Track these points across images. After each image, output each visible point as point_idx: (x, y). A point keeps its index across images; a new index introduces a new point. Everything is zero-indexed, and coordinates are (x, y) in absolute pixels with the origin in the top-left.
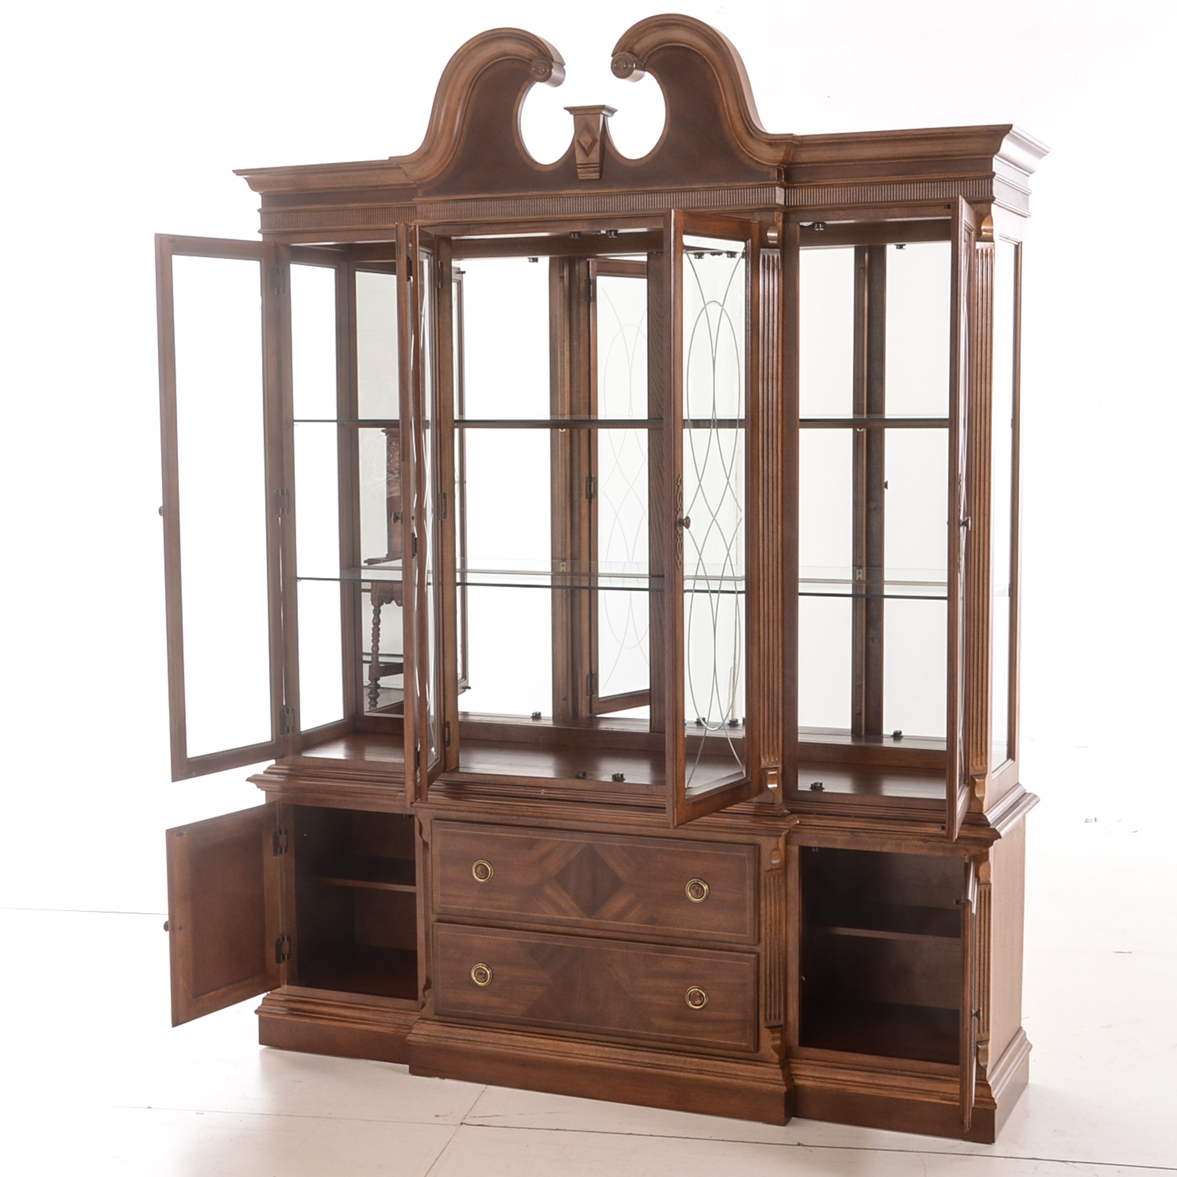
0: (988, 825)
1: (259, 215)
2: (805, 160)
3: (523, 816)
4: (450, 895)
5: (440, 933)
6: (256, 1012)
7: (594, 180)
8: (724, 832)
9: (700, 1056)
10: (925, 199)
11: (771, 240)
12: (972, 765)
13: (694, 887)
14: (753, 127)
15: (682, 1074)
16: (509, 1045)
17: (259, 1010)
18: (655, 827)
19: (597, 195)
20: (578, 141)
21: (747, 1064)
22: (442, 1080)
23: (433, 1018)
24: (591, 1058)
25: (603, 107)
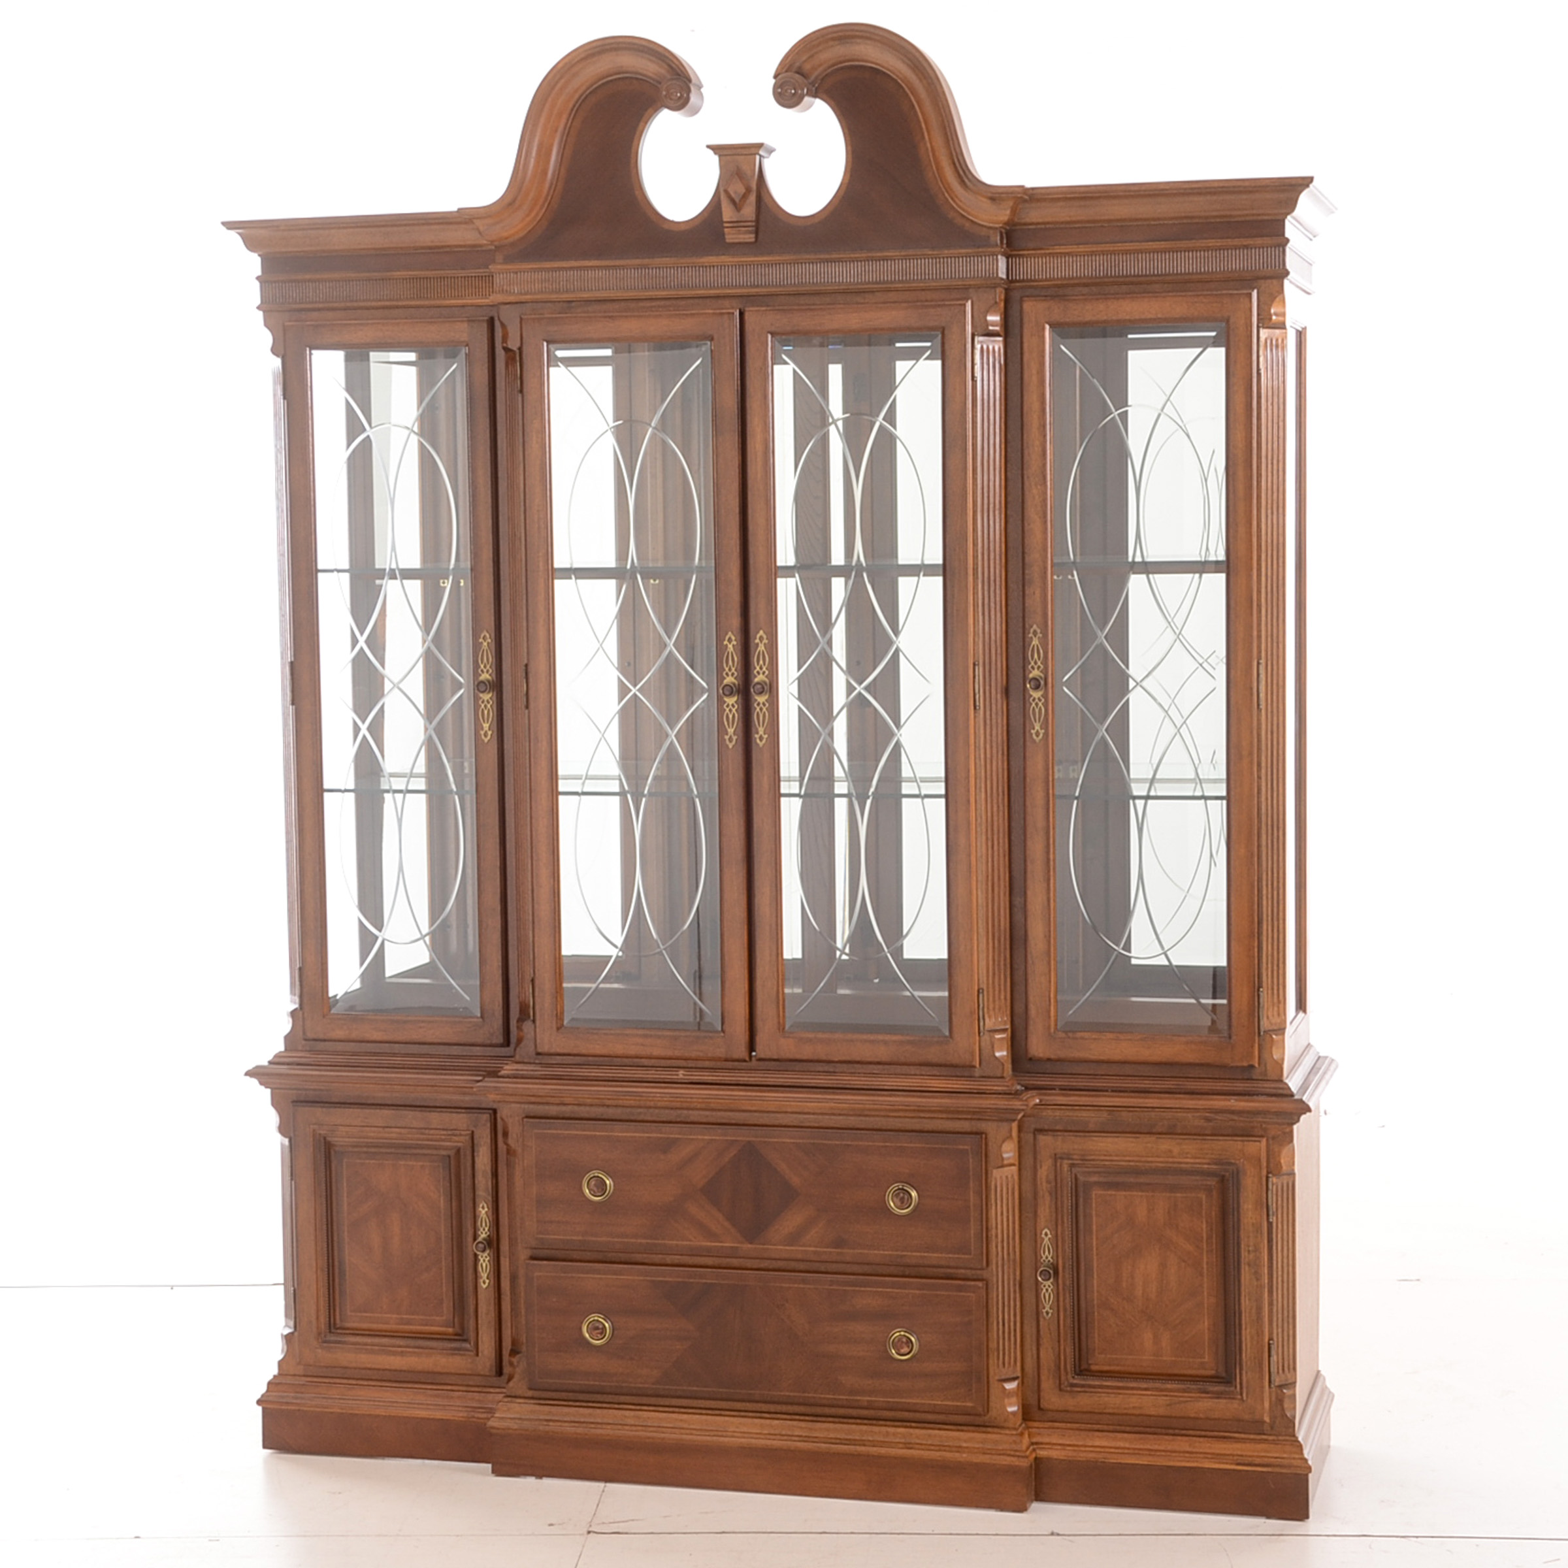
0: (1292, 1095)
1: (257, 284)
2: (1034, 220)
3: (656, 1108)
4: (551, 1222)
5: (536, 1274)
6: (259, 1402)
7: (747, 243)
8: (938, 1118)
9: (908, 1424)
10: (1197, 273)
11: (993, 326)
12: (1268, 1017)
13: (898, 1194)
14: (970, 176)
15: (883, 1451)
16: (635, 1426)
17: (263, 1398)
18: (840, 1115)
19: (750, 264)
20: (726, 191)
21: (973, 1432)
22: (539, 1481)
23: (526, 1395)
24: (755, 1436)
25: (760, 146)
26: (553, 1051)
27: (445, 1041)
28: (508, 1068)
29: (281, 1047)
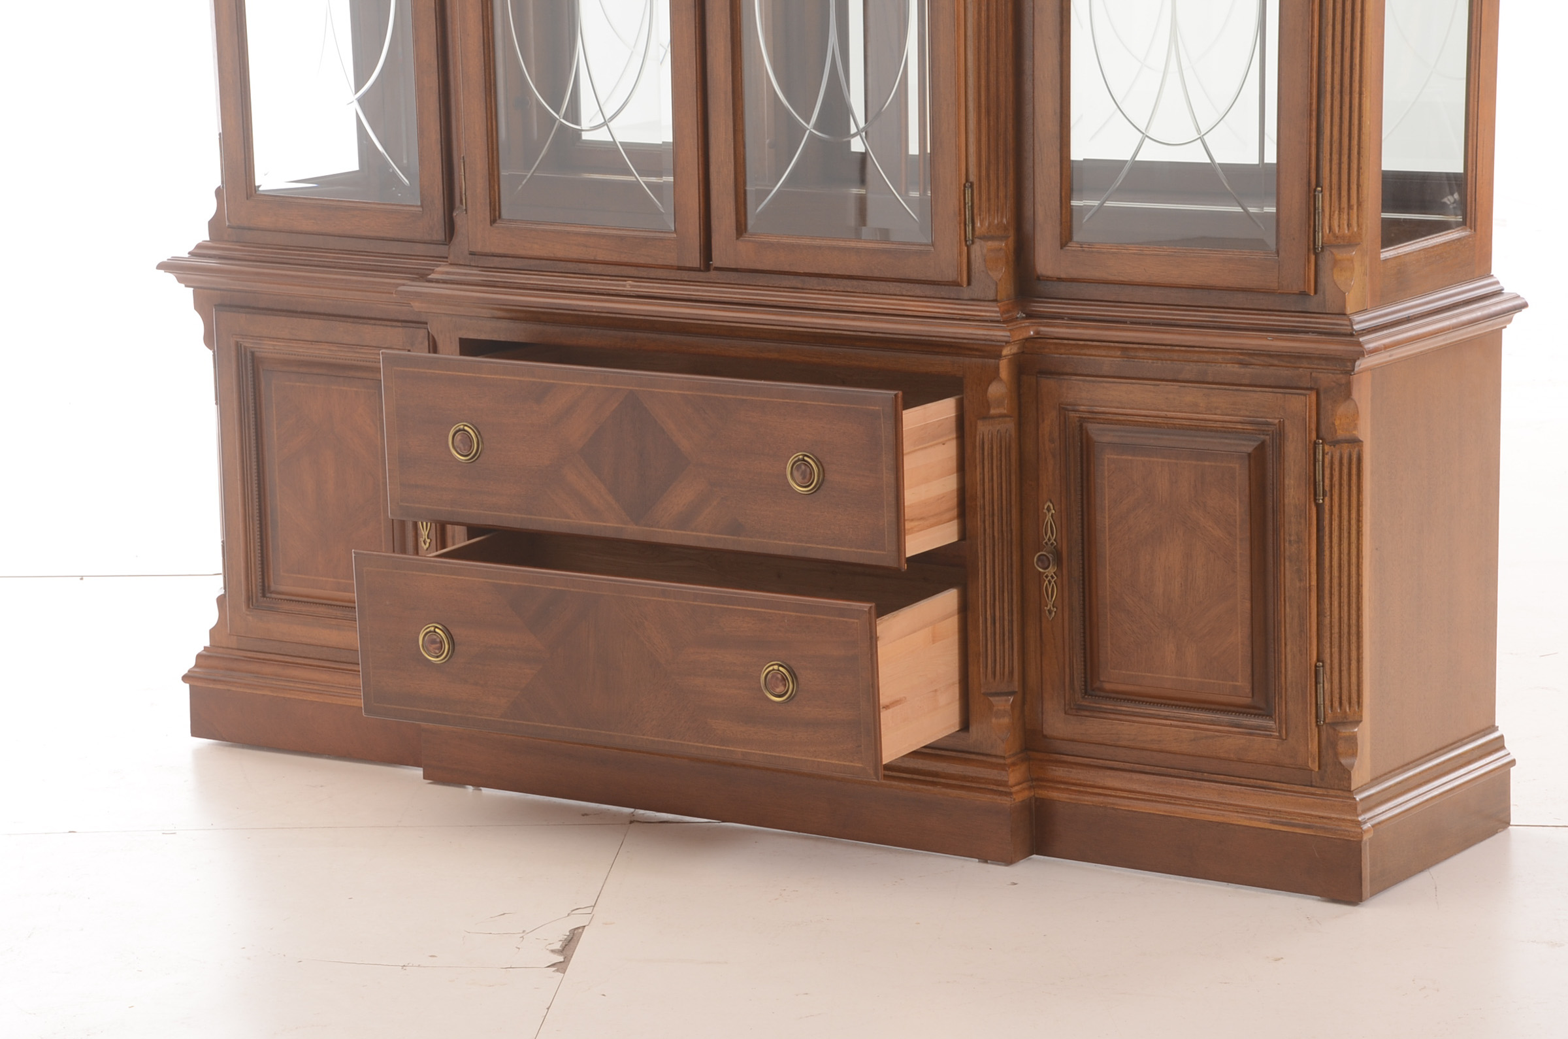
0: (1355, 335)
4: (416, 486)
5: (366, 569)
6: (185, 678)
12: (1330, 228)
13: (799, 466)
17: (190, 674)
26: (487, 250)
27: (382, 235)
28: (442, 271)
29: (204, 236)
